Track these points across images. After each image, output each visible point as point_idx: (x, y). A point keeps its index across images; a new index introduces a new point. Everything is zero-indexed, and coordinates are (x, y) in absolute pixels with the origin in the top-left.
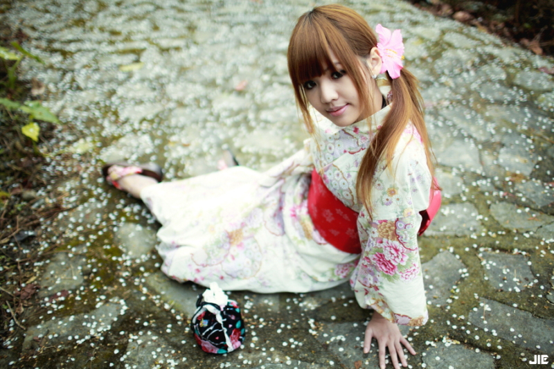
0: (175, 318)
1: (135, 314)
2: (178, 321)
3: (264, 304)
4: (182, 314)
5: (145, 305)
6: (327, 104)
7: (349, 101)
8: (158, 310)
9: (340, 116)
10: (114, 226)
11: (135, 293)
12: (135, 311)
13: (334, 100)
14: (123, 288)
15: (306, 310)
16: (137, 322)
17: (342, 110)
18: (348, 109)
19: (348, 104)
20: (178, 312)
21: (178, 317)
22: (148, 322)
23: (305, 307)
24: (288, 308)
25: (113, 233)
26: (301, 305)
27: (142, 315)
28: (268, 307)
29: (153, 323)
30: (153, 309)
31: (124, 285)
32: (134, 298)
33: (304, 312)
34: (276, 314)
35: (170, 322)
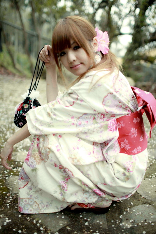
0: (40, 229)
1: (13, 225)
2: (42, 230)
3: (97, 223)
4: (44, 227)
5: (21, 220)
6: (71, 63)
7: (82, 62)
8: (28, 223)
9: (77, 69)
10: (7, 176)
11: (15, 212)
12: (14, 223)
13: (74, 61)
14: (8, 209)
15: (125, 228)
16: (14, 230)
17: (78, 66)
18: (81, 66)
19: (81, 63)
20: (41, 225)
21: (41, 229)
22: (22, 230)
23: (123, 226)
24: (113, 226)
25: (5, 180)
26: (121, 224)
27: (18, 226)
28: (100, 225)
29: (25, 231)
30: (26, 222)
31: (8, 207)
32: (14, 215)
33: (124, 229)
34: (106, 229)
35: (36, 231)
